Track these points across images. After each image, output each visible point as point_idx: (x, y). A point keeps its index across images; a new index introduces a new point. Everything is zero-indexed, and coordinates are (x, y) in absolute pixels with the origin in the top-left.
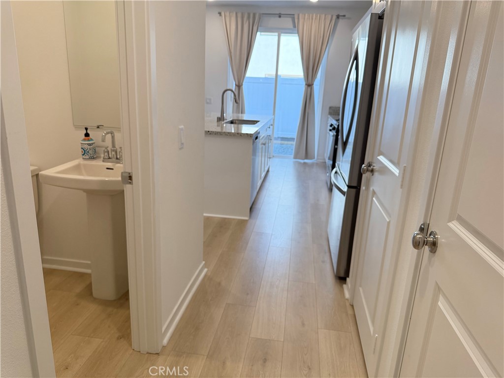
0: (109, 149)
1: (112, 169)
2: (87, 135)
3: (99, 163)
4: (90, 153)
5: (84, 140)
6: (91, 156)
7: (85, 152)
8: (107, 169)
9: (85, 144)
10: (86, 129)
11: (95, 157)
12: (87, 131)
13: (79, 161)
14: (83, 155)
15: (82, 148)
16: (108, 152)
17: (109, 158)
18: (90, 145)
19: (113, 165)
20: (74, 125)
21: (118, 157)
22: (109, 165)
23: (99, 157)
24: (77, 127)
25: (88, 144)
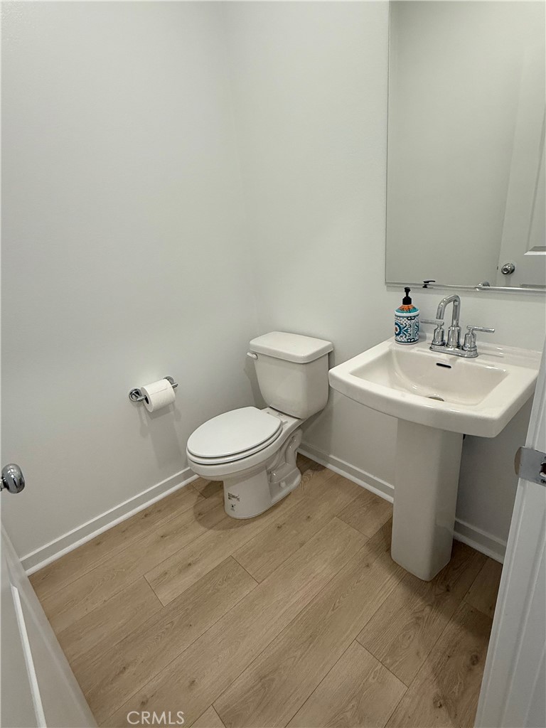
0: (445, 328)
1: (450, 367)
2: (407, 301)
3: (420, 350)
4: (408, 333)
5: (402, 310)
6: (411, 337)
7: (400, 331)
8: (438, 364)
9: (403, 317)
10: (407, 290)
11: (417, 338)
12: (407, 294)
13: (388, 345)
14: (397, 335)
15: (396, 324)
16: (443, 332)
17: (443, 344)
18: (410, 318)
19: (451, 359)
20: (386, 283)
21: (462, 341)
22: (443, 358)
23: (423, 338)
24: (390, 284)
25: (407, 318)
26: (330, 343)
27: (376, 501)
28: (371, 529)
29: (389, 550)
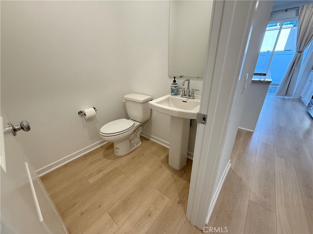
0: (186, 90)
1: (186, 102)
2: (175, 81)
3: (179, 97)
4: (175, 91)
5: (173, 84)
6: (176, 93)
7: (172, 91)
8: (183, 101)
9: (173, 86)
10: (175, 78)
11: (177, 94)
12: (175, 79)
13: (169, 96)
14: (171, 92)
15: (171, 89)
16: (185, 91)
17: (185, 95)
18: (175, 87)
19: (187, 99)
20: (169, 76)
21: (190, 95)
22: (185, 99)
23: (179, 94)
24: (170, 77)
25: (174, 87)
26: (151, 97)
27: (165, 149)
28: (163, 157)
29: (168, 162)
